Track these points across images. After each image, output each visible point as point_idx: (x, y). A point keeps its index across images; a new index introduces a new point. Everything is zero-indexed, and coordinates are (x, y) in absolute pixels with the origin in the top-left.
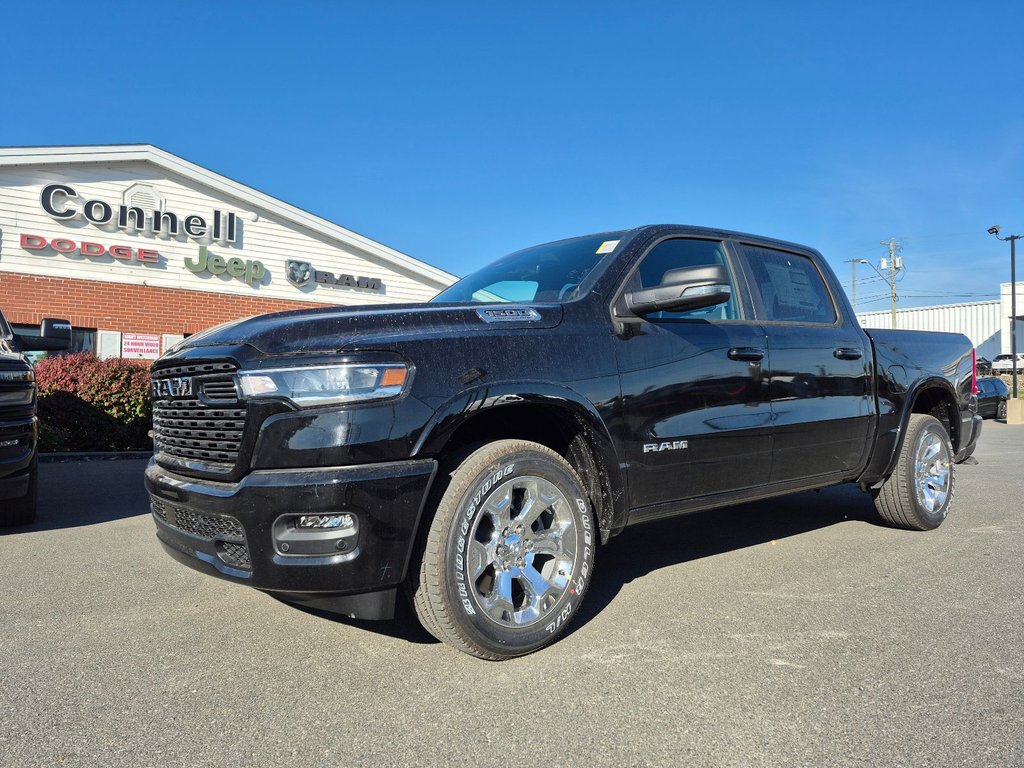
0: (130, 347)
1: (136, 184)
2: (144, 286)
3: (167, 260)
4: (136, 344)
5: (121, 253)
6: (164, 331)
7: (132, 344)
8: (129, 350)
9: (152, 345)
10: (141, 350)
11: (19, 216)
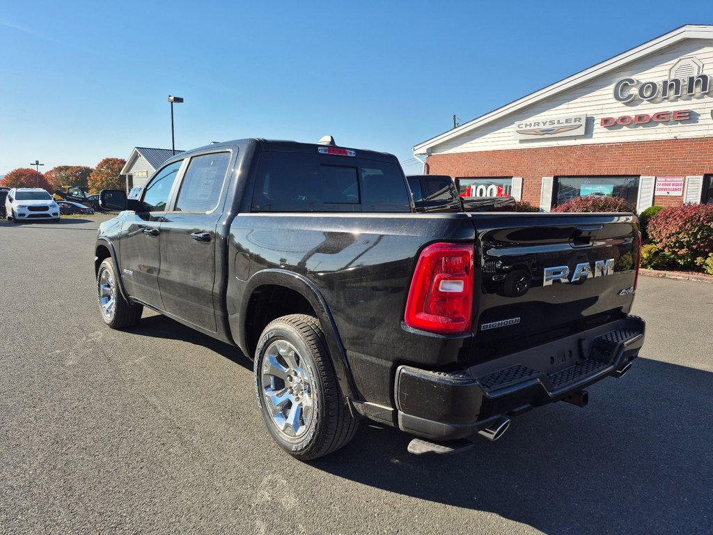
0: (661, 187)
1: (680, 60)
2: (676, 139)
3: (699, 115)
4: (665, 185)
5: (662, 118)
6: (688, 173)
7: (663, 185)
8: (660, 189)
9: (677, 185)
10: (669, 189)
11: (605, 107)
